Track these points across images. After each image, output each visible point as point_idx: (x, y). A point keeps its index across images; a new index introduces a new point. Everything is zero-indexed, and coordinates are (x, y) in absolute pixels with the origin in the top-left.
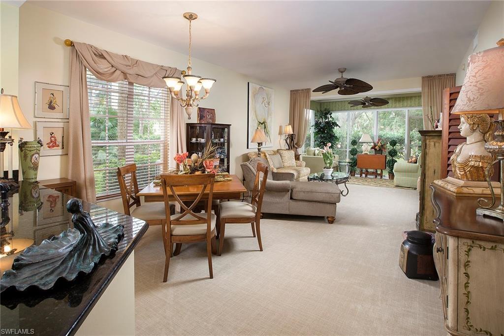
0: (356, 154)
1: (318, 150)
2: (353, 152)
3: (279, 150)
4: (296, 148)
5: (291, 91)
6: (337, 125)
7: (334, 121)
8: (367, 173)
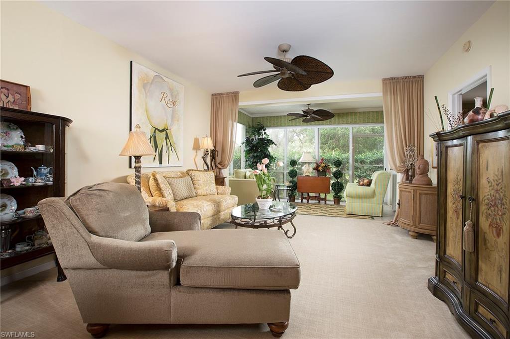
0: (295, 176)
1: (250, 171)
2: (293, 174)
3: (190, 170)
4: (220, 169)
5: (213, 95)
6: (273, 143)
7: (269, 138)
8: (309, 198)
